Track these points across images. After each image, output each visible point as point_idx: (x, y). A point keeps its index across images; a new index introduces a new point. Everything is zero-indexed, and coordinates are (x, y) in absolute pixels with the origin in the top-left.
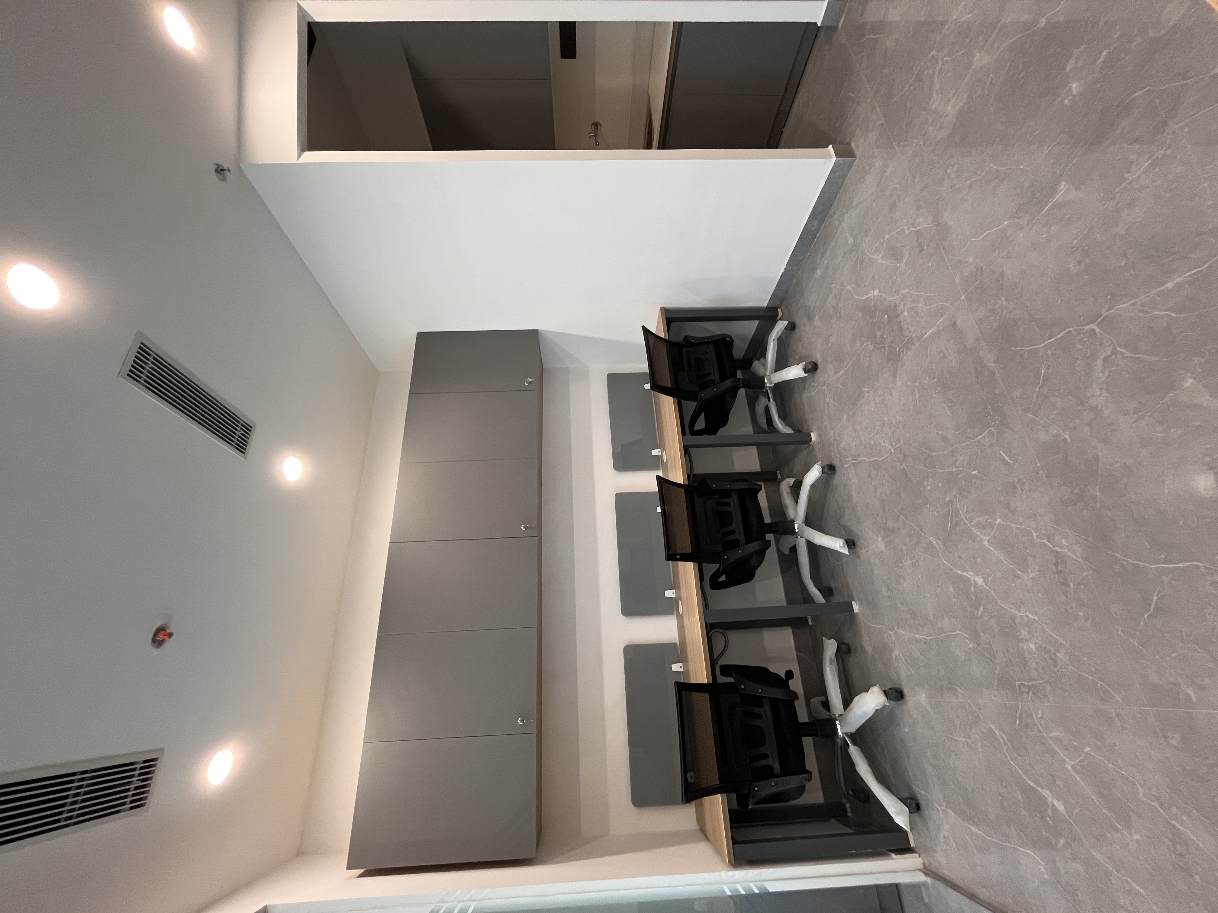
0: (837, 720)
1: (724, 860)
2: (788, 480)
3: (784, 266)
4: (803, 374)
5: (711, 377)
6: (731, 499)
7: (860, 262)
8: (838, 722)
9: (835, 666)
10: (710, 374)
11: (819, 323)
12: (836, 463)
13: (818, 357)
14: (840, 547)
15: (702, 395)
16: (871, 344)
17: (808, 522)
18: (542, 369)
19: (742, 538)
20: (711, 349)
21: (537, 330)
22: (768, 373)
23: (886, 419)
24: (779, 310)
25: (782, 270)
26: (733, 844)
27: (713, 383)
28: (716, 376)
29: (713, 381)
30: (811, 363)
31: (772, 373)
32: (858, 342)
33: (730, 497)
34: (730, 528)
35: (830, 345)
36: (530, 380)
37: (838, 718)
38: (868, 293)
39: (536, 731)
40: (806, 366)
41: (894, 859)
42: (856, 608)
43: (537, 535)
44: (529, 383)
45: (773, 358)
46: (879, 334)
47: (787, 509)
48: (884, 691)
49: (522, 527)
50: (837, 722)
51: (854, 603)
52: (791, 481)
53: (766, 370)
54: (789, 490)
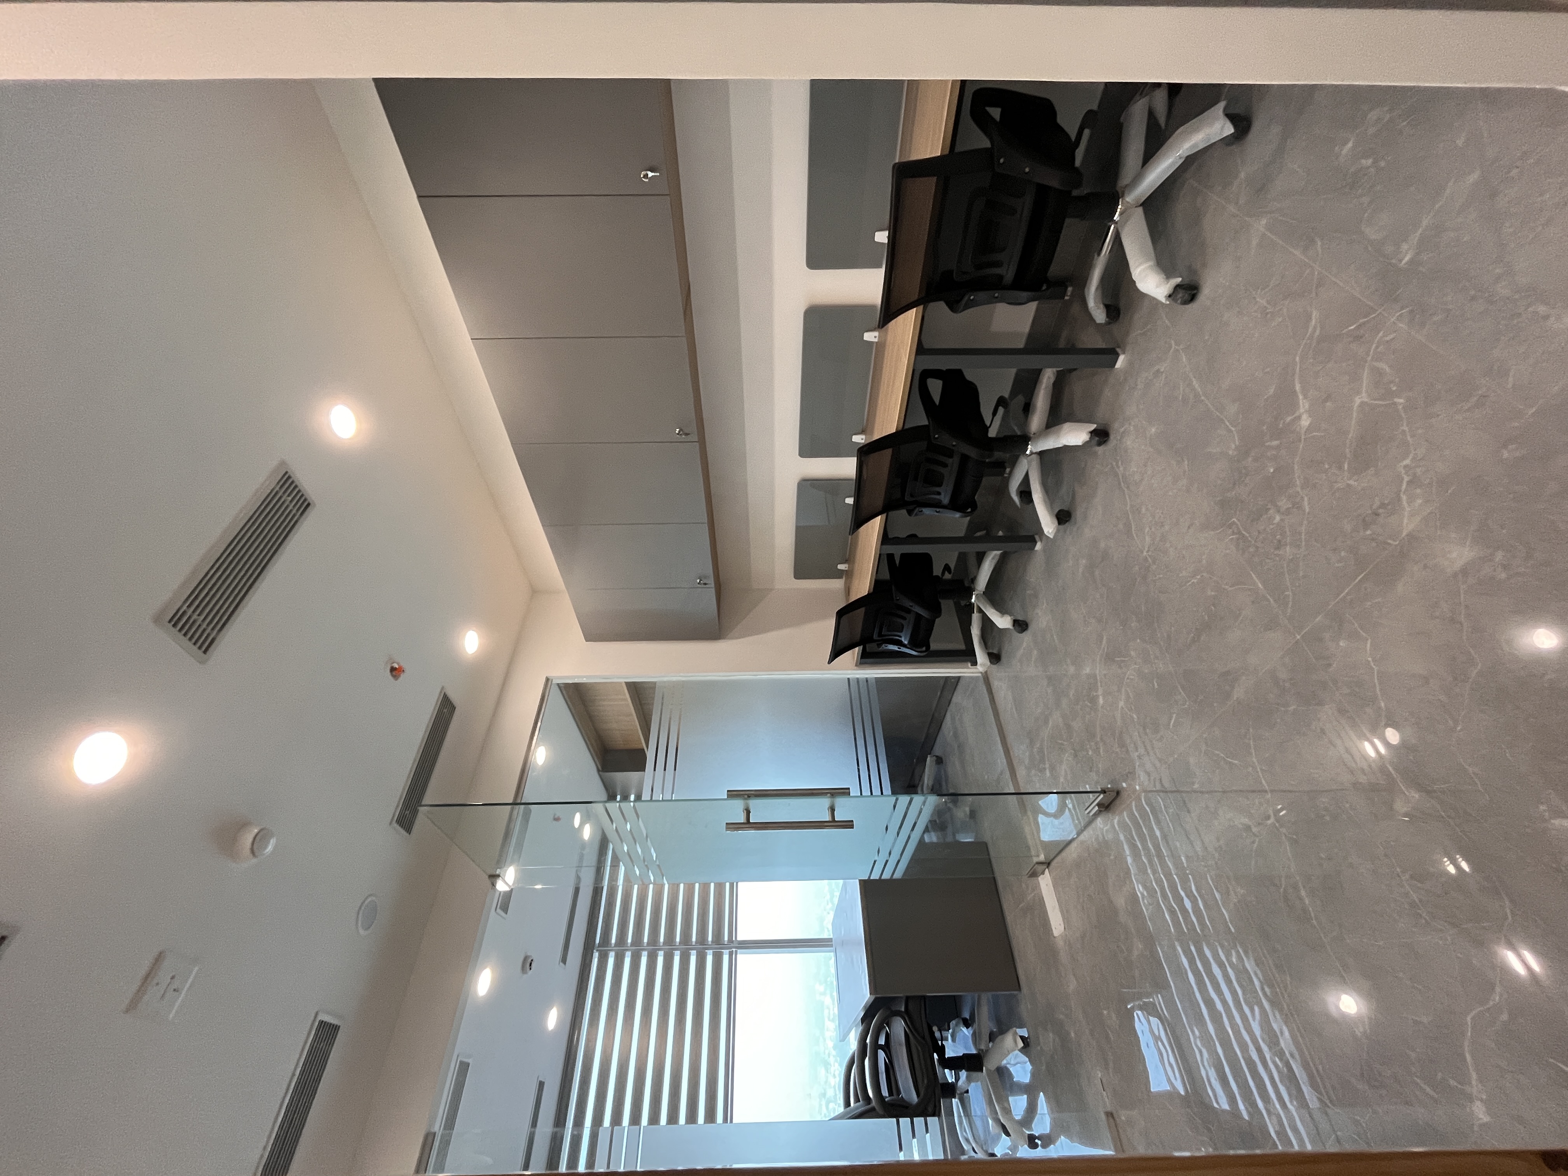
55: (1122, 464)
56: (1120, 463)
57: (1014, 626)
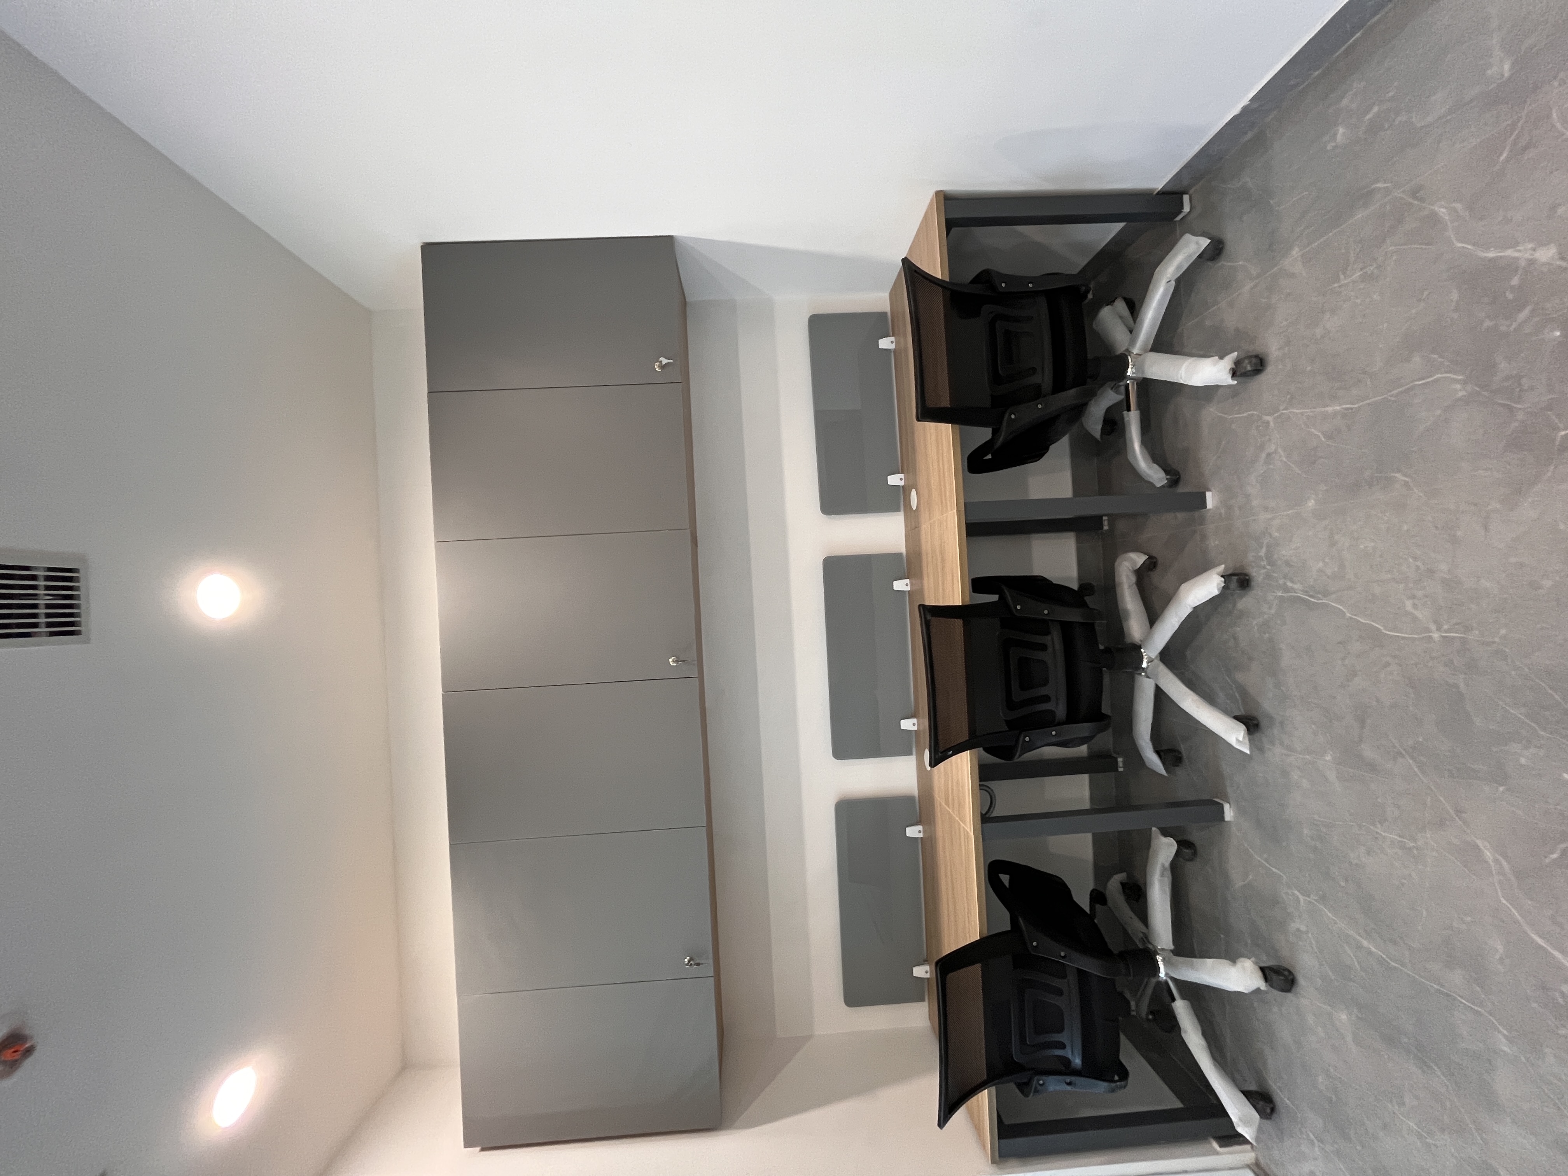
0: (1159, 954)
1: (984, 1147)
2: (1133, 555)
3: (1245, 101)
4: (1228, 380)
5: (1036, 379)
6: (1049, 637)
7: (1515, 143)
8: (1160, 958)
9: (1167, 881)
10: (1033, 370)
11: (1298, 268)
12: (1258, 575)
13: (1273, 348)
14: (1238, 740)
15: (1013, 416)
16: (1465, 383)
17: (1167, 656)
18: (684, 304)
19: (1061, 711)
20: (1041, 311)
21: (670, 238)
22: (1135, 351)
23: (1444, 567)
24: (1186, 198)
25: (1236, 110)
26: (999, 1138)
27: (1037, 393)
28: (1045, 378)
29: (1038, 387)
30: (1254, 360)
31: (1145, 351)
32: (1417, 359)
33: (1047, 633)
34: (1043, 691)
35: (1319, 331)
36: (665, 361)
37: (1159, 952)
38: (1514, 244)
39: (712, 974)
40: (1237, 363)
41: (1218, 1153)
42: (1229, 813)
43: (697, 676)
44: (663, 367)
45: (1154, 319)
46: (1504, 367)
47: (1127, 619)
48: (1262, 969)
49: (670, 660)
50: (1157, 956)
51: (1227, 807)
52: (1140, 559)
53: (1133, 342)
54: (1133, 579)
55: (1293, 582)
56: (1289, 584)
57: (1266, 979)
